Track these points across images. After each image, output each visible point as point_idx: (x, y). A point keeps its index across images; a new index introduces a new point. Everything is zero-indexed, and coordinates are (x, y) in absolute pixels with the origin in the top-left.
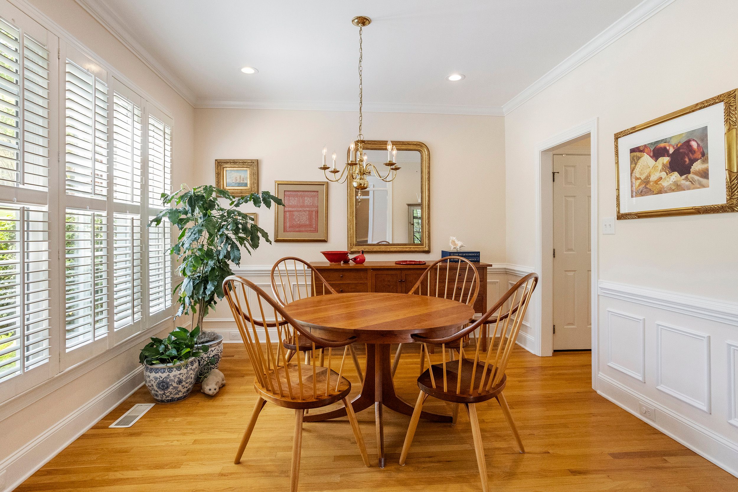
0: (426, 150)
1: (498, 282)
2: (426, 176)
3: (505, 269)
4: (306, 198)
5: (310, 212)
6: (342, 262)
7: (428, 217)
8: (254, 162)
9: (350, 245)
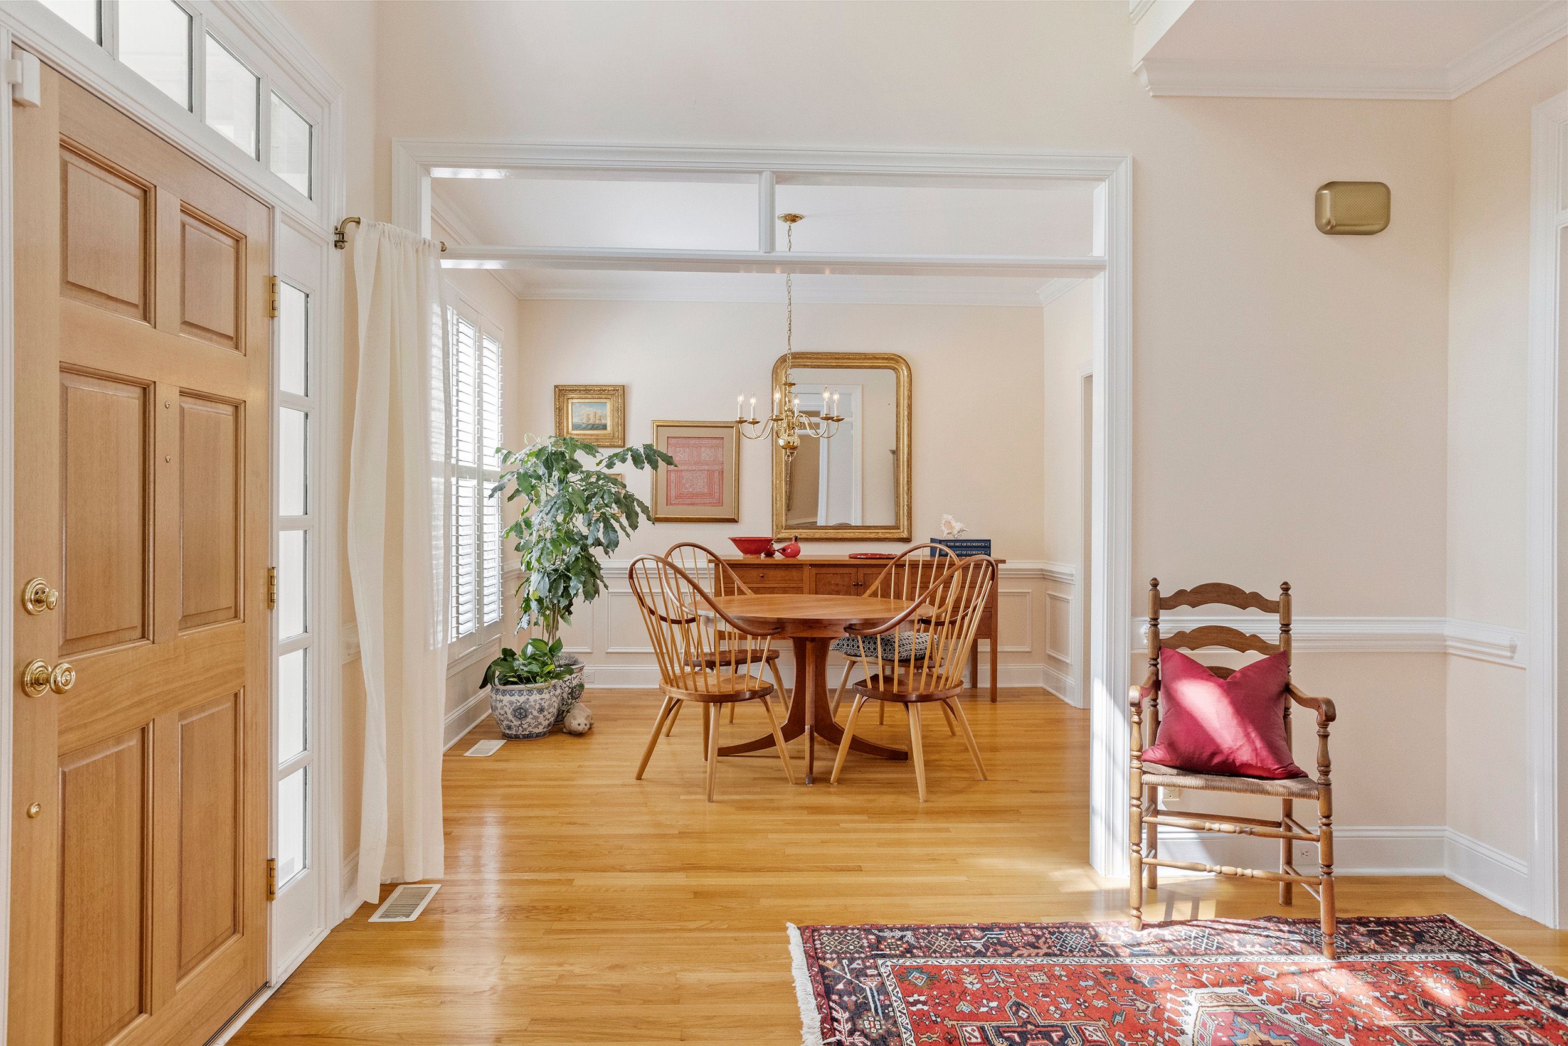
0: (904, 368)
1: (1029, 593)
2: (904, 412)
3: (1042, 570)
4: (703, 449)
5: (711, 473)
6: (763, 555)
7: (908, 481)
8: (618, 390)
9: (777, 527)
